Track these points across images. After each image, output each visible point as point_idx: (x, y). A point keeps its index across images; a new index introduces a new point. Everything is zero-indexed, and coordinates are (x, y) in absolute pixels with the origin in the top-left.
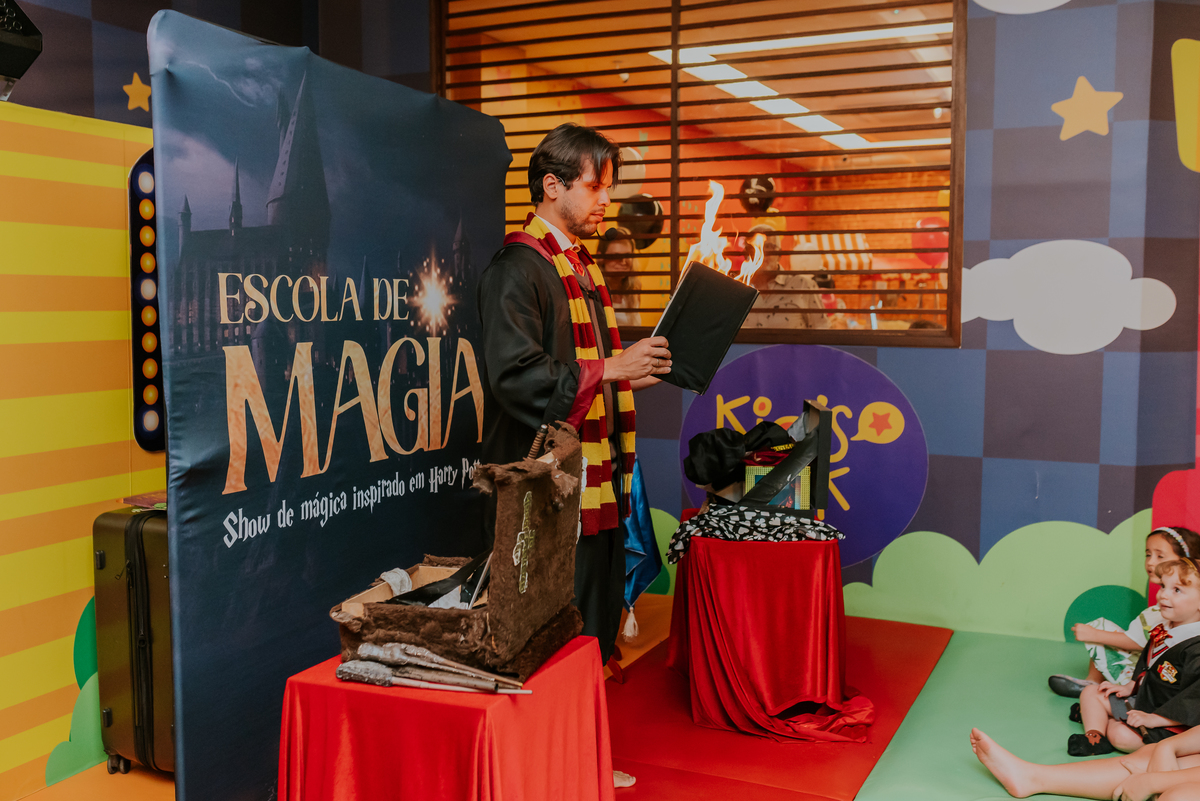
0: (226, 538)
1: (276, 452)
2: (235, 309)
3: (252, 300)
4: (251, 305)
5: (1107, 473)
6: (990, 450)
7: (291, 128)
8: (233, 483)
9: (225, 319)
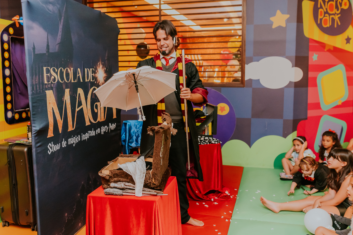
0: (48, 151)
1: (61, 123)
2: (49, 78)
3: (53, 76)
4: (53, 77)
5: (285, 122)
6: (253, 116)
7: (62, 21)
8: (50, 134)
9: (46, 82)
